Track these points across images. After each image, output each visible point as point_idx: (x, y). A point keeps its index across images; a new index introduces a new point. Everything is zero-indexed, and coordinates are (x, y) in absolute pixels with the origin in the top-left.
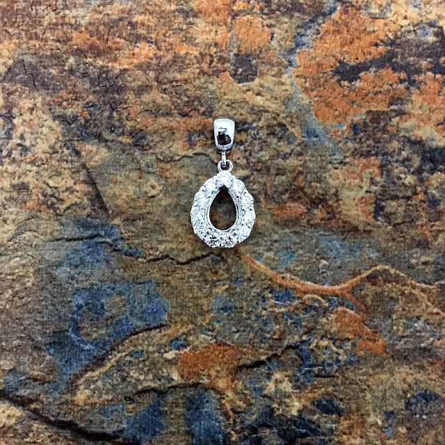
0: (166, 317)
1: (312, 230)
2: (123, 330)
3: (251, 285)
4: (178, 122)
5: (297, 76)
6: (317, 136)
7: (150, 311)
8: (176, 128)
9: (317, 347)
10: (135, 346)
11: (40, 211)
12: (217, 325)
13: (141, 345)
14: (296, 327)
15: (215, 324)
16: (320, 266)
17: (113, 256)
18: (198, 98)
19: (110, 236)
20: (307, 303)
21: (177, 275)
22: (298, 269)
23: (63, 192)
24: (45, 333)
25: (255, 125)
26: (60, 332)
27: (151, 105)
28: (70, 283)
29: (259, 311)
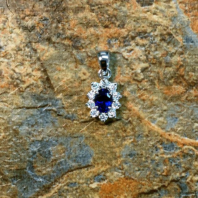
0: (91, 160)
1: (189, 103)
2: (63, 169)
3: (149, 139)
4: (102, 31)
5: (180, 3)
6: (192, 42)
7: (81, 156)
8: (100, 36)
9: (191, 181)
10: (71, 179)
11: (9, 89)
12: (125, 166)
13: (75, 178)
14: (177, 168)
15: (124, 165)
16: (194, 127)
17: (57, 119)
18: (115, 16)
19: (55, 106)
20: (185, 151)
21: (99, 132)
22: (179, 129)
23: (25, 76)
24: (11, 170)
25: (152, 34)
26: (20, 169)
27: (84, 20)
28: (28, 137)
29: (153, 156)
